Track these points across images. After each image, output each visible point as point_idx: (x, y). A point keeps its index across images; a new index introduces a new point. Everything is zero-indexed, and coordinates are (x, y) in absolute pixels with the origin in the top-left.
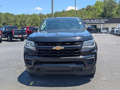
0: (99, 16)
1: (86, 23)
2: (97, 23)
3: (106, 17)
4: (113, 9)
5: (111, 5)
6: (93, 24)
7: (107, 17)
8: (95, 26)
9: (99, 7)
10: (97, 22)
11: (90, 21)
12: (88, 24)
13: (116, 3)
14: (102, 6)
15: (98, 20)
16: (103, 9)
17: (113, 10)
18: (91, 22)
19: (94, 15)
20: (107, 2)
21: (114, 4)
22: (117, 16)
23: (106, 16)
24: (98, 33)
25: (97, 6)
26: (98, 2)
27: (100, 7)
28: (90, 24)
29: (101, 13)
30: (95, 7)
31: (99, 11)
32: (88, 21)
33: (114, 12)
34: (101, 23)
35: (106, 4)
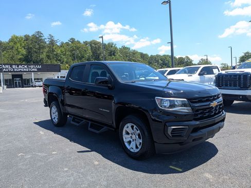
0: (20, 59)
1: (4, 70)
2: (25, 72)
3: (32, 63)
4: (41, 51)
5: (39, 44)
6: (17, 72)
7: (34, 62)
8: (21, 76)
9: (19, 45)
10: (25, 70)
11: (11, 66)
12: (9, 72)
13: (46, 43)
14: (23, 45)
15: (25, 67)
16: (25, 49)
17: (42, 53)
18: (14, 69)
19: (11, 58)
20: (32, 40)
21: (42, 44)
22: (49, 61)
23: (31, 61)
24: (26, 87)
25: (15, 43)
26: (17, 38)
27: (21, 45)
28: (11, 72)
29: (22, 55)
30: (10, 44)
31: (19, 52)
32: (7, 66)
33: (43, 56)
34: (31, 72)
35: (30, 42)
